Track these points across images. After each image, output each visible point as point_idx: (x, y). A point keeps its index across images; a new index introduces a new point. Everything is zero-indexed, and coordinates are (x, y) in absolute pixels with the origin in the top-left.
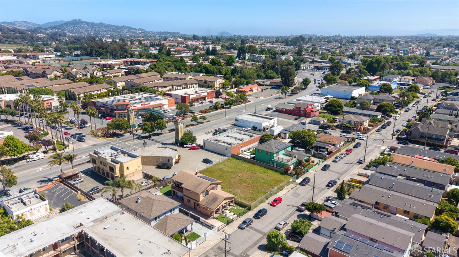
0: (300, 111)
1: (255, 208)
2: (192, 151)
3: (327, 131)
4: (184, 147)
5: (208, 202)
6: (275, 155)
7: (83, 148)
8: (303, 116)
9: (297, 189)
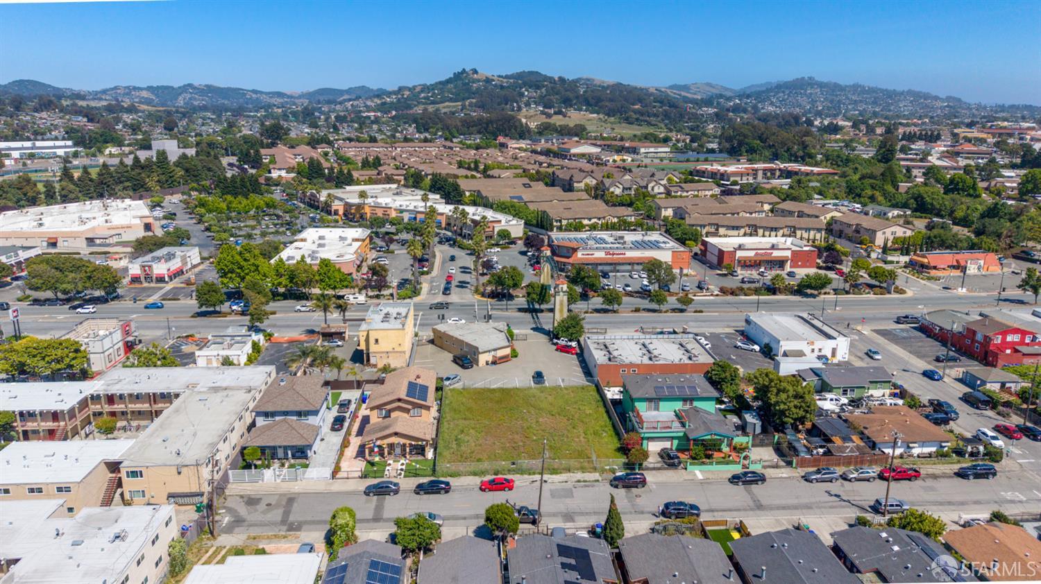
0: (973, 341)
1: (448, 478)
4: (549, 343)
6: (641, 405)
8: (977, 360)
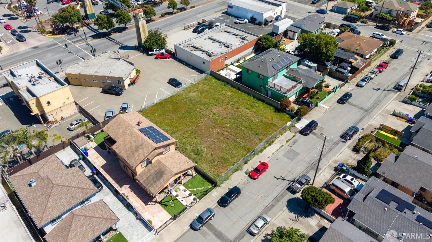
1: (225, 182)
2: (159, 61)
3: (354, 25)
4: (148, 55)
5: (149, 177)
6: (270, 80)
7: (20, 53)
9: (294, 142)
